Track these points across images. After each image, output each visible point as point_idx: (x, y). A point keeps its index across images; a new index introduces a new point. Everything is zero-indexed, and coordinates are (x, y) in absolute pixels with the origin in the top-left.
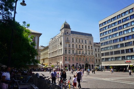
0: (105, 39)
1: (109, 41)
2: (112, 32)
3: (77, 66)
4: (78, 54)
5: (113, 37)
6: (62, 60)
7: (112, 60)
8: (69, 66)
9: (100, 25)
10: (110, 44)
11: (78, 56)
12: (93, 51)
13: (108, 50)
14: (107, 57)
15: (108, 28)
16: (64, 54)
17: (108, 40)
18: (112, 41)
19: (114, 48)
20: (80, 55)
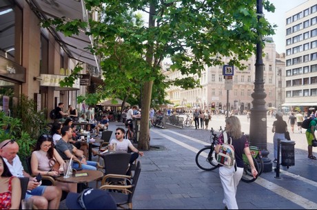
0: (295, 51)
1: (302, 55)
2: (311, 36)
3: (235, 105)
4: (239, 83)
5: (311, 48)
6: (207, 95)
7: (306, 94)
8: (220, 106)
9: (287, 19)
10: (304, 61)
11: (239, 86)
12: (273, 74)
13: (300, 74)
14: (296, 88)
15: (304, 27)
16: (209, 83)
17: (301, 53)
18: (310, 56)
19: (311, 71)
20: (244, 83)
